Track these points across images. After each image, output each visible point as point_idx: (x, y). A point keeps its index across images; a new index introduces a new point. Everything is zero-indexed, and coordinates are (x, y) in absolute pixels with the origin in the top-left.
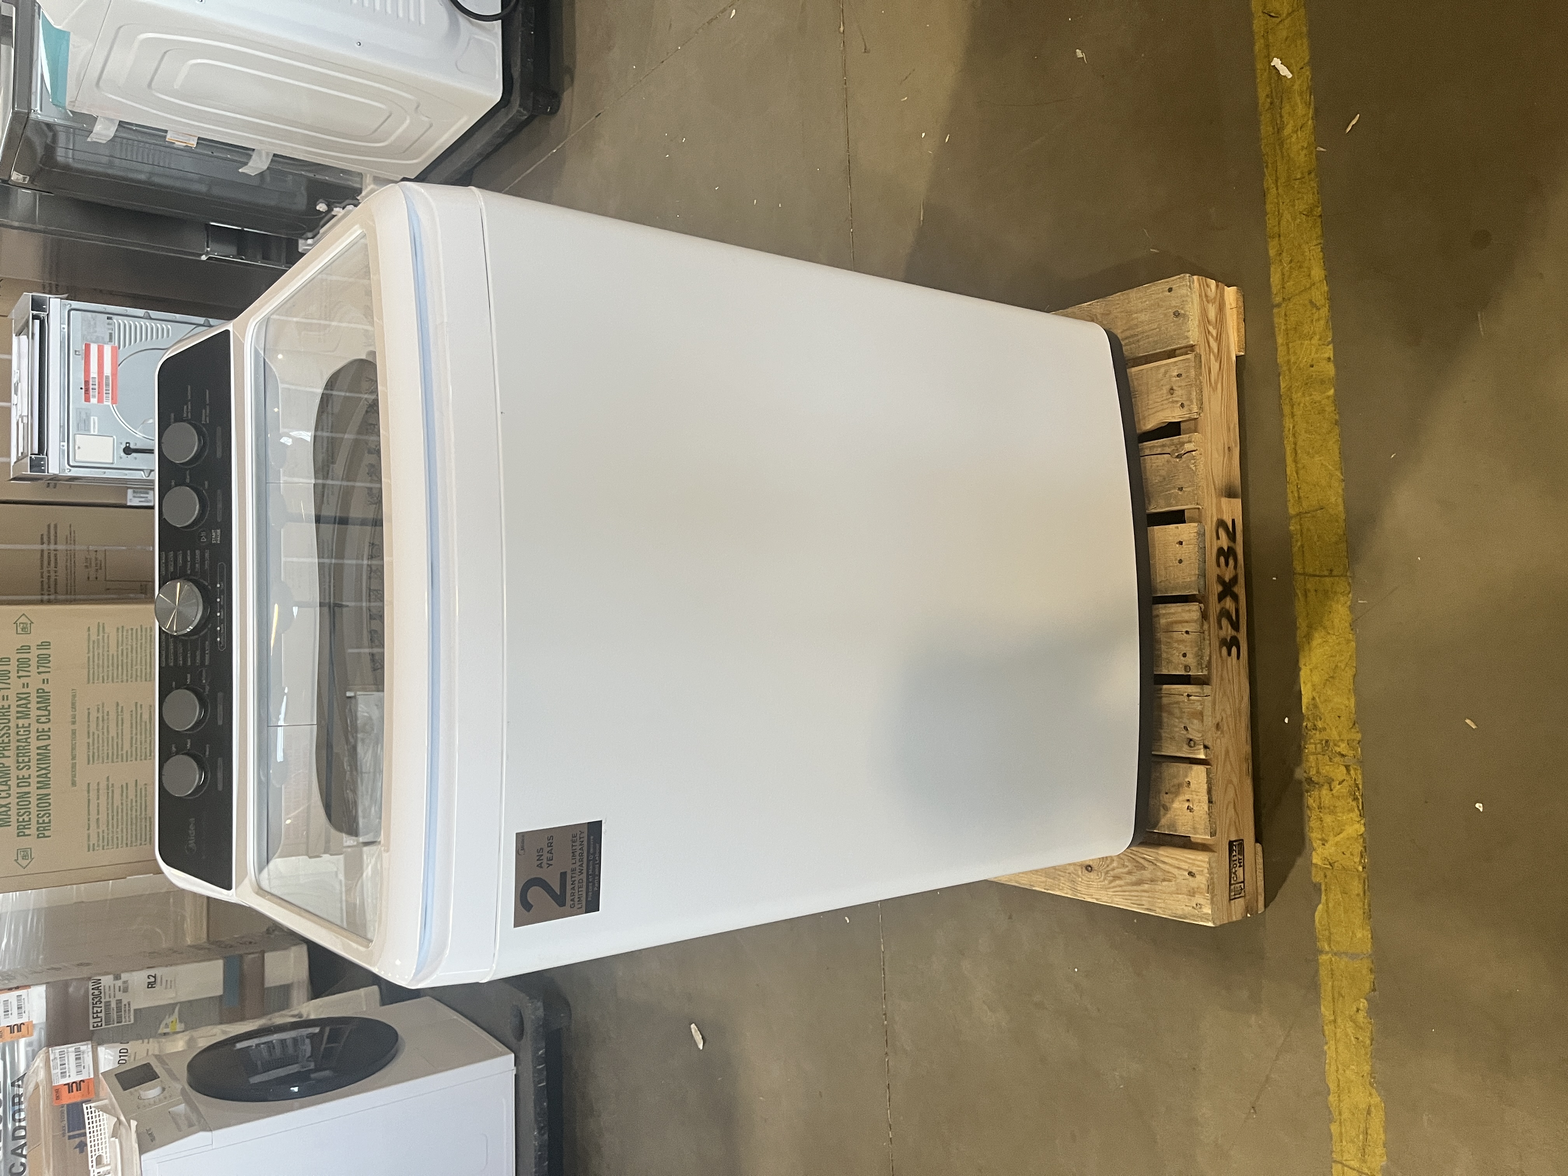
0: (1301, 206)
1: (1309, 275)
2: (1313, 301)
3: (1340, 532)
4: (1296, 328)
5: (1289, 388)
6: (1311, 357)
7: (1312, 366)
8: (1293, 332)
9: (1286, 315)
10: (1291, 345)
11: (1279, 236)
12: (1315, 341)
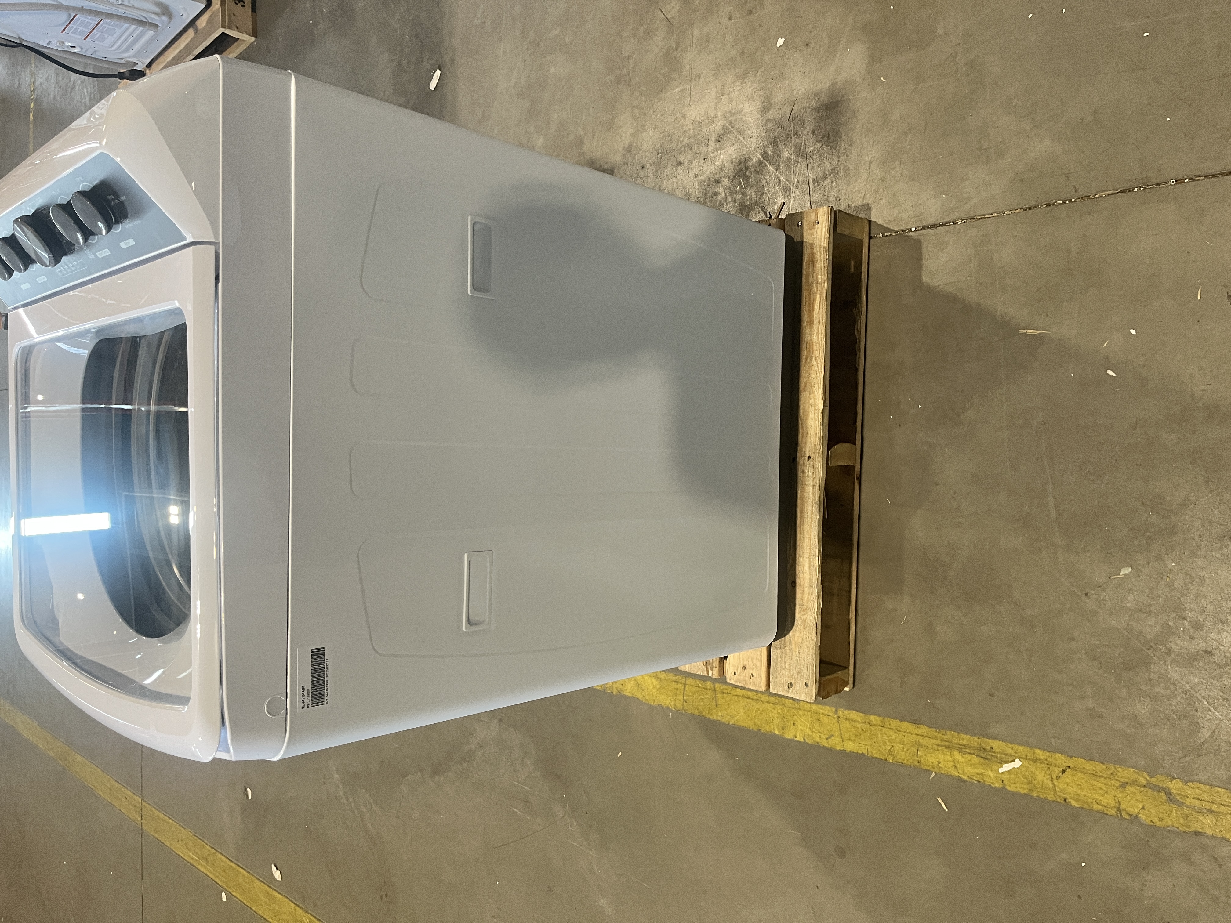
0: (898, 747)
1: (849, 740)
2: (833, 738)
3: (704, 713)
4: (819, 720)
5: (784, 705)
6: (799, 726)
7: (794, 724)
8: (817, 717)
9: (828, 715)
10: (809, 713)
11: (882, 726)
12: (808, 731)
